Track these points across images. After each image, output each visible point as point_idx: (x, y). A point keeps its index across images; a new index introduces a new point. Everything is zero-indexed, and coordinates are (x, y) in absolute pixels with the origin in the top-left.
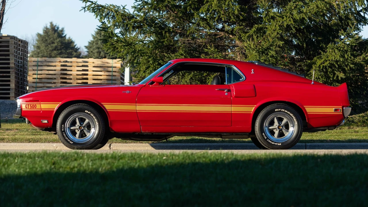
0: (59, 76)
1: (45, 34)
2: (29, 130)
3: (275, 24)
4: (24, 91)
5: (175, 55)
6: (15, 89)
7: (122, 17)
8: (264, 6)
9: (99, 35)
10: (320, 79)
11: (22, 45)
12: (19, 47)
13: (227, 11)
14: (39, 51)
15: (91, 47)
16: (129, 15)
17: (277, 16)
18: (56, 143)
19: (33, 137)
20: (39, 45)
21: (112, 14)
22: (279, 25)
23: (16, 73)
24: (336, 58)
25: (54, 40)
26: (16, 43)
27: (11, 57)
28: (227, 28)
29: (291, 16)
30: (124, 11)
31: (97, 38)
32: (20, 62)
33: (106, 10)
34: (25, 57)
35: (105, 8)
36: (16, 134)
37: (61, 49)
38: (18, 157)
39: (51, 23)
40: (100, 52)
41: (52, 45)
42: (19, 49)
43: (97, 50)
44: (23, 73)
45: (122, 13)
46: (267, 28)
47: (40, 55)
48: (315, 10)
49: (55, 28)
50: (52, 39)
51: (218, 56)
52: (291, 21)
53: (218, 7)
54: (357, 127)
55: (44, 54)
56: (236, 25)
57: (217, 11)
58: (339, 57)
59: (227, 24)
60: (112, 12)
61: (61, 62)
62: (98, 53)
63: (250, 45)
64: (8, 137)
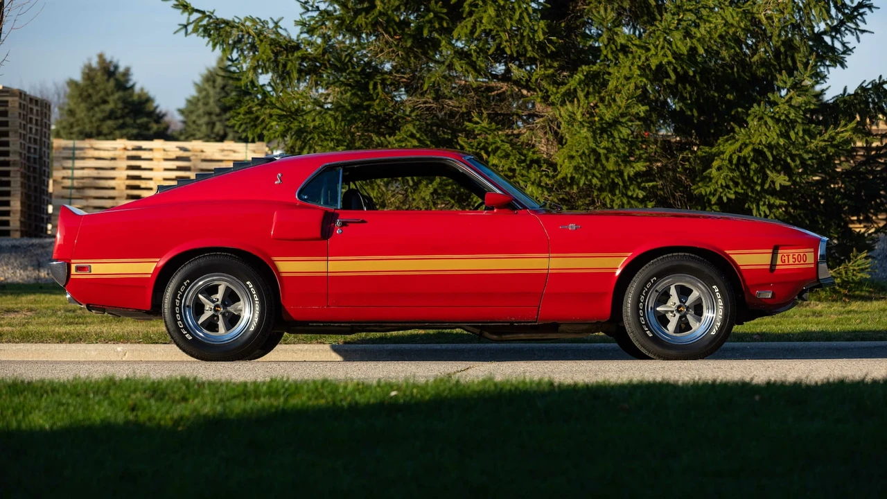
0: (122, 182)
1: (88, 82)
2: (59, 313)
3: (628, 64)
4: (42, 216)
5: (396, 140)
6: (22, 211)
7: (272, 47)
8: (603, 19)
9: (211, 83)
10: (731, 189)
11: (37, 111)
12: (31, 116)
13: (516, 35)
14: (72, 120)
15: (192, 112)
16: (289, 42)
17: (633, 44)
18: (123, 345)
19: (68, 328)
20: (73, 106)
21: (250, 40)
22: (638, 66)
23: (23, 176)
24: (769, 140)
25: (107, 95)
26: (24, 105)
27: (13, 139)
28: (516, 72)
29: (666, 45)
30: (277, 33)
31: (205, 90)
32: (32, 151)
33: (235, 32)
34: (44, 139)
35: (233, 27)
36: (28, 323)
37: (123, 117)
38: (47, 392)
39: (101, 56)
40: (214, 124)
41: (103, 107)
42: (31, 119)
43: (205, 119)
44: (41, 175)
45: (272, 39)
46: (609, 74)
47: (76, 129)
48: (721, 29)
49: (109, 68)
50: (102, 93)
51: (497, 139)
52: (667, 56)
53: (496, 23)
54: (818, 303)
55: (84, 128)
56: (537, 67)
57: (494, 33)
58: (776, 138)
59: (517, 63)
60: (248, 38)
61: (128, 150)
62: (210, 127)
63: (574, 114)
64: (10, 329)
